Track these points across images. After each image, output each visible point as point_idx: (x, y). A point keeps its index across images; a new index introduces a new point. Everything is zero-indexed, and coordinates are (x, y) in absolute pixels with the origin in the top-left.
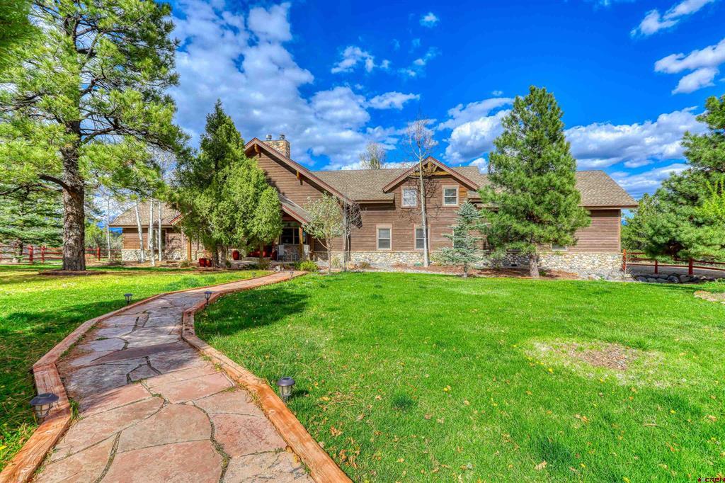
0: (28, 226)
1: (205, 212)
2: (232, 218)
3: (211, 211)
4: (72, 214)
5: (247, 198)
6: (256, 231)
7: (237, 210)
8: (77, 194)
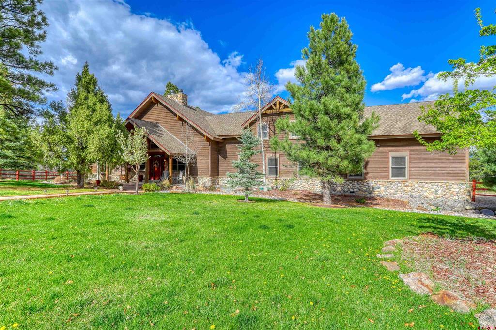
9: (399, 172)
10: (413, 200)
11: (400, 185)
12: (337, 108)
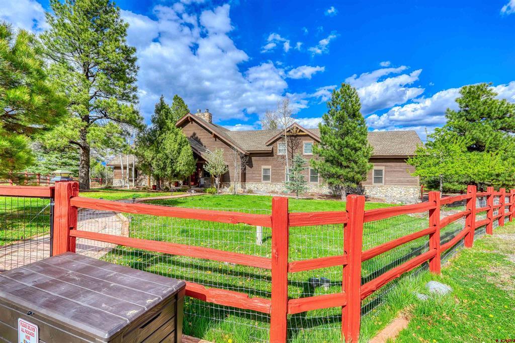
0: (64, 166)
1: (150, 159)
2: (164, 163)
3: (153, 159)
4: (84, 160)
5: (174, 151)
6: (178, 170)
7: (168, 158)
8: (86, 150)
9: (378, 179)
10: (387, 198)
11: (379, 188)
12: (354, 144)
